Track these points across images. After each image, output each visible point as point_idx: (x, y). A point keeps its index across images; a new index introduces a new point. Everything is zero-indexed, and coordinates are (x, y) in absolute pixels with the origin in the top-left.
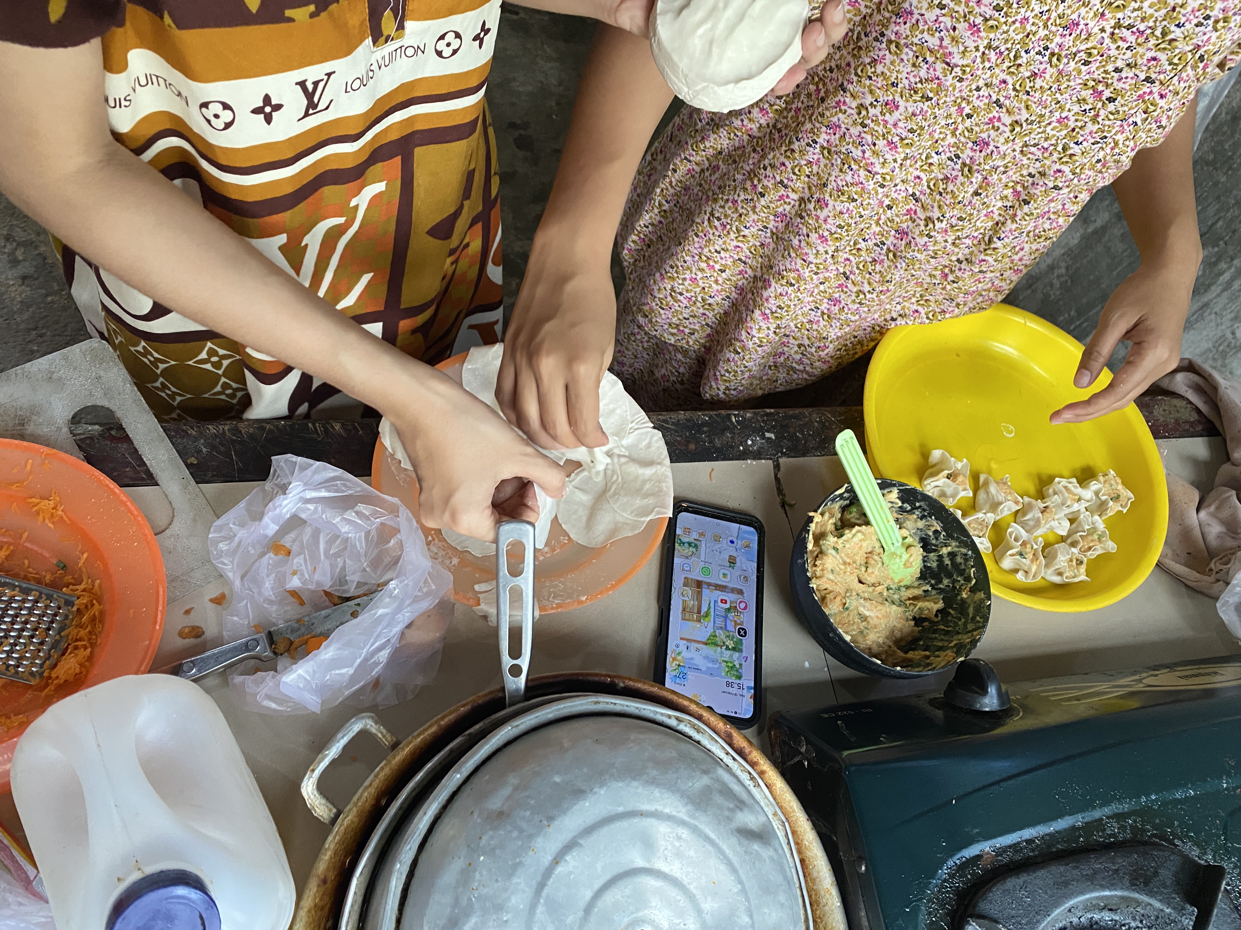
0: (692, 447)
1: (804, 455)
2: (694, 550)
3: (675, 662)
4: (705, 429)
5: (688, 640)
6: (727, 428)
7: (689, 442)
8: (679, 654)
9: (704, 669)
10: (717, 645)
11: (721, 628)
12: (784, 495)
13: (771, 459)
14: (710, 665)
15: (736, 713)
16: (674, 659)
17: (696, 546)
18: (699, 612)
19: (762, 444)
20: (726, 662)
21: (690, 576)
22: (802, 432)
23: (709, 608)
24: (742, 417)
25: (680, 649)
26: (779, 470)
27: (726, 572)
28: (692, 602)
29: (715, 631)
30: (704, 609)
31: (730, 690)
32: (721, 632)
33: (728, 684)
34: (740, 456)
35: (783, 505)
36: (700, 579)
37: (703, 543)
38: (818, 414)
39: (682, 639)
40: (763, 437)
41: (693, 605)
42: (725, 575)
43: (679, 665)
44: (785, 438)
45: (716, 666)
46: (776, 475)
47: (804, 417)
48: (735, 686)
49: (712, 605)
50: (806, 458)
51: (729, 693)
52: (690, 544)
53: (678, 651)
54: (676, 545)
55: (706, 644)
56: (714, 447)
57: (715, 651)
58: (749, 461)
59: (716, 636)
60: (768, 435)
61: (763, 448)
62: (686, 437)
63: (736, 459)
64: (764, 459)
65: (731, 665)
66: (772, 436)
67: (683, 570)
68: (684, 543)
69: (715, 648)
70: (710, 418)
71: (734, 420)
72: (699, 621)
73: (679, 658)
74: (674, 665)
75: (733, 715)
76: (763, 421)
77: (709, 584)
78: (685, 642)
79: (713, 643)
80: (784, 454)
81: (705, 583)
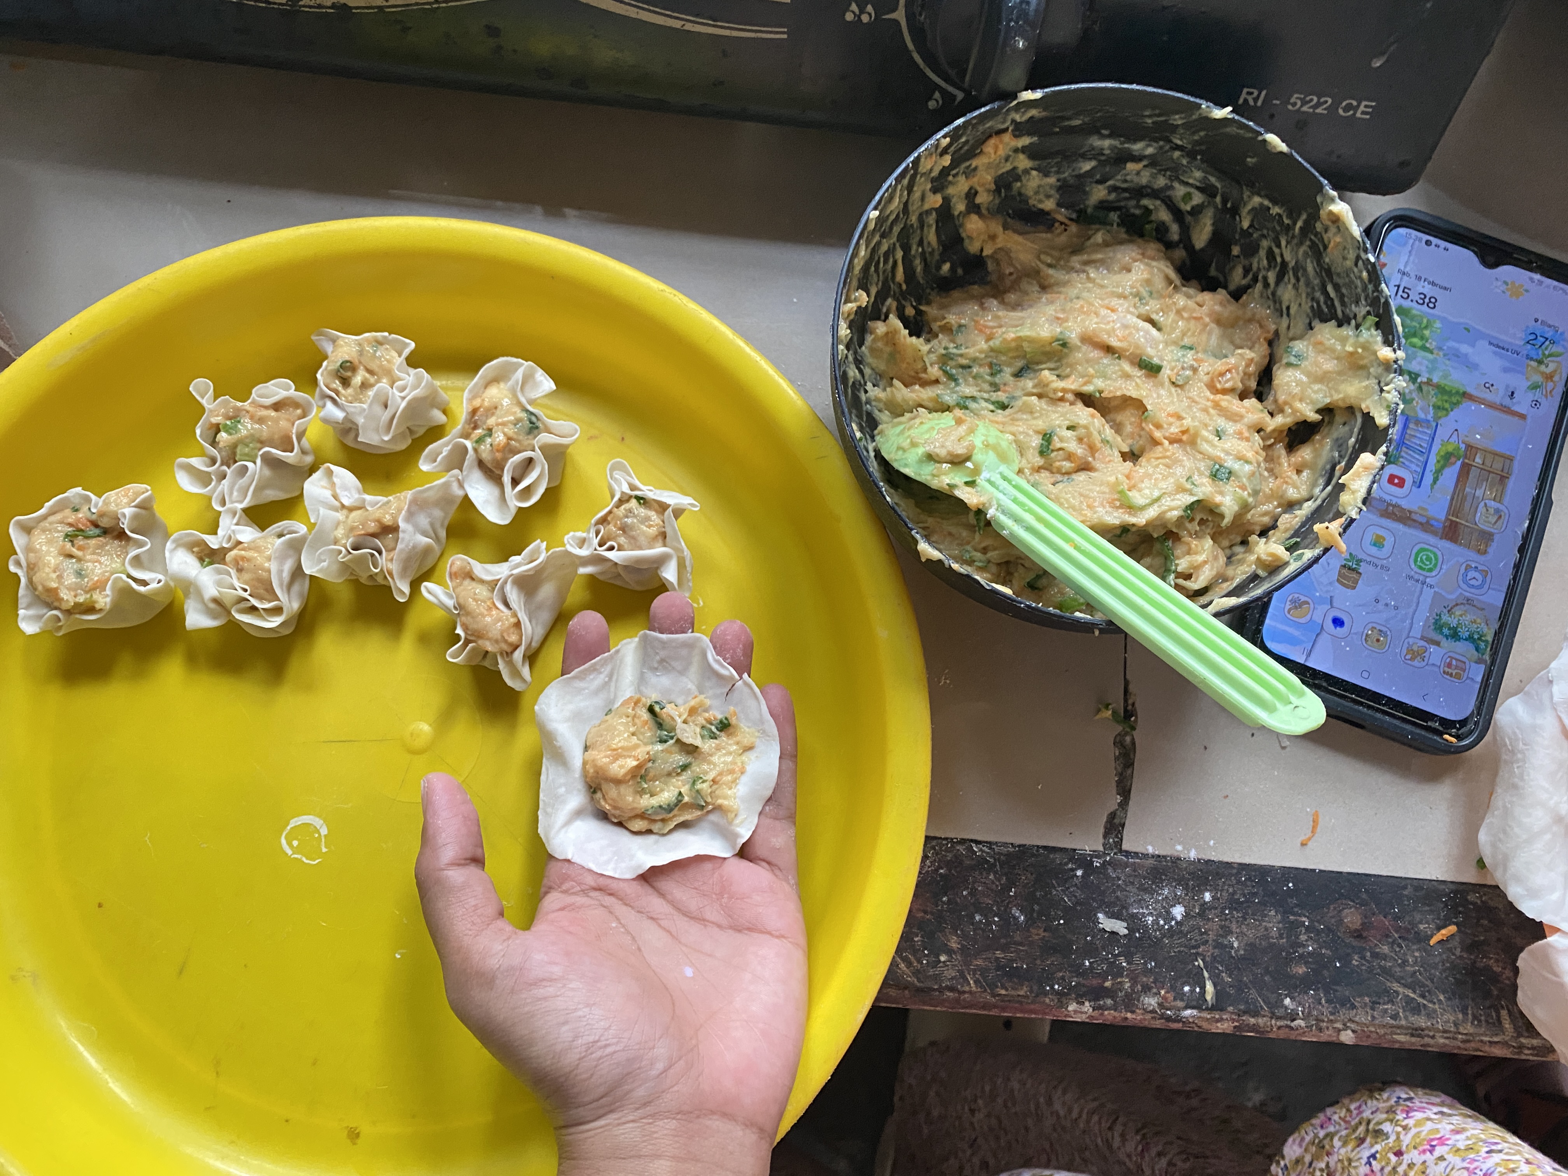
0: (1352, 918)
1: (1023, 851)
2: (1445, 618)
3: (1548, 371)
4: (1301, 970)
5: (1506, 410)
6: (1236, 965)
7: (1358, 935)
8: (1535, 387)
9: (1483, 344)
10: (1437, 386)
11: (1418, 422)
12: (1119, 742)
13: (1128, 854)
14: (1465, 348)
15: (1428, 243)
16: (1549, 377)
17: (1438, 626)
18: (1465, 469)
19: (1140, 902)
20: (1424, 348)
21: (1472, 555)
22: (1007, 921)
23: (1438, 472)
24: (1180, 996)
25: (1530, 396)
26: (1112, 816)
27: (1374, 550)
28: (1479, 493)
29: (1436, 419)
30: (1451, 473)
31: (1428, 290)
32: (1422, 415)
33: (1432, 303)
34: (1218, 875)
35: (1128, 715)
36: (1446, 544)
37: (1417, 632)
38: (937, 978)
39: (1523, 417)
40: (1134, 922)
41: (1477, 486)
42: (1378, 543)
43: (1540, 362)
44: (1068, 912)
45: (1451, 344)
46: (1124, 805)
47: (984, 971)
48: (1414, 296)
49: (1428, 478)
50: (1018, 841)
51: (1433, 284)
52: (1454, 635)
53: (1538, 395)
54: (1490, 638)
55: (1465, 395)
56: (1286, 912)
57: (1445, 377)
58: (1193, 855)
59: (1437, 408)
60: (1120, 927)
61: (1142, 889)
62: (1361, 952)
63: (1229, 865)
64: (1146, 856)
65: (1415, 340)
66: (1107, 923)
67: (1485, 574)
68: (1470, 639)
69: (1445, 383)
70: (1279, 1003)
71: (1209, 987)
72: (1469, 447)
73: (1537, 378)
74: (1552, 367)
75: (1435, 241)
76: (1120, 973)
77: (1426, 526)
78: (1516, 408)
79: (1449, 393)
80: (1085, 862)
81: (1434, 533)
